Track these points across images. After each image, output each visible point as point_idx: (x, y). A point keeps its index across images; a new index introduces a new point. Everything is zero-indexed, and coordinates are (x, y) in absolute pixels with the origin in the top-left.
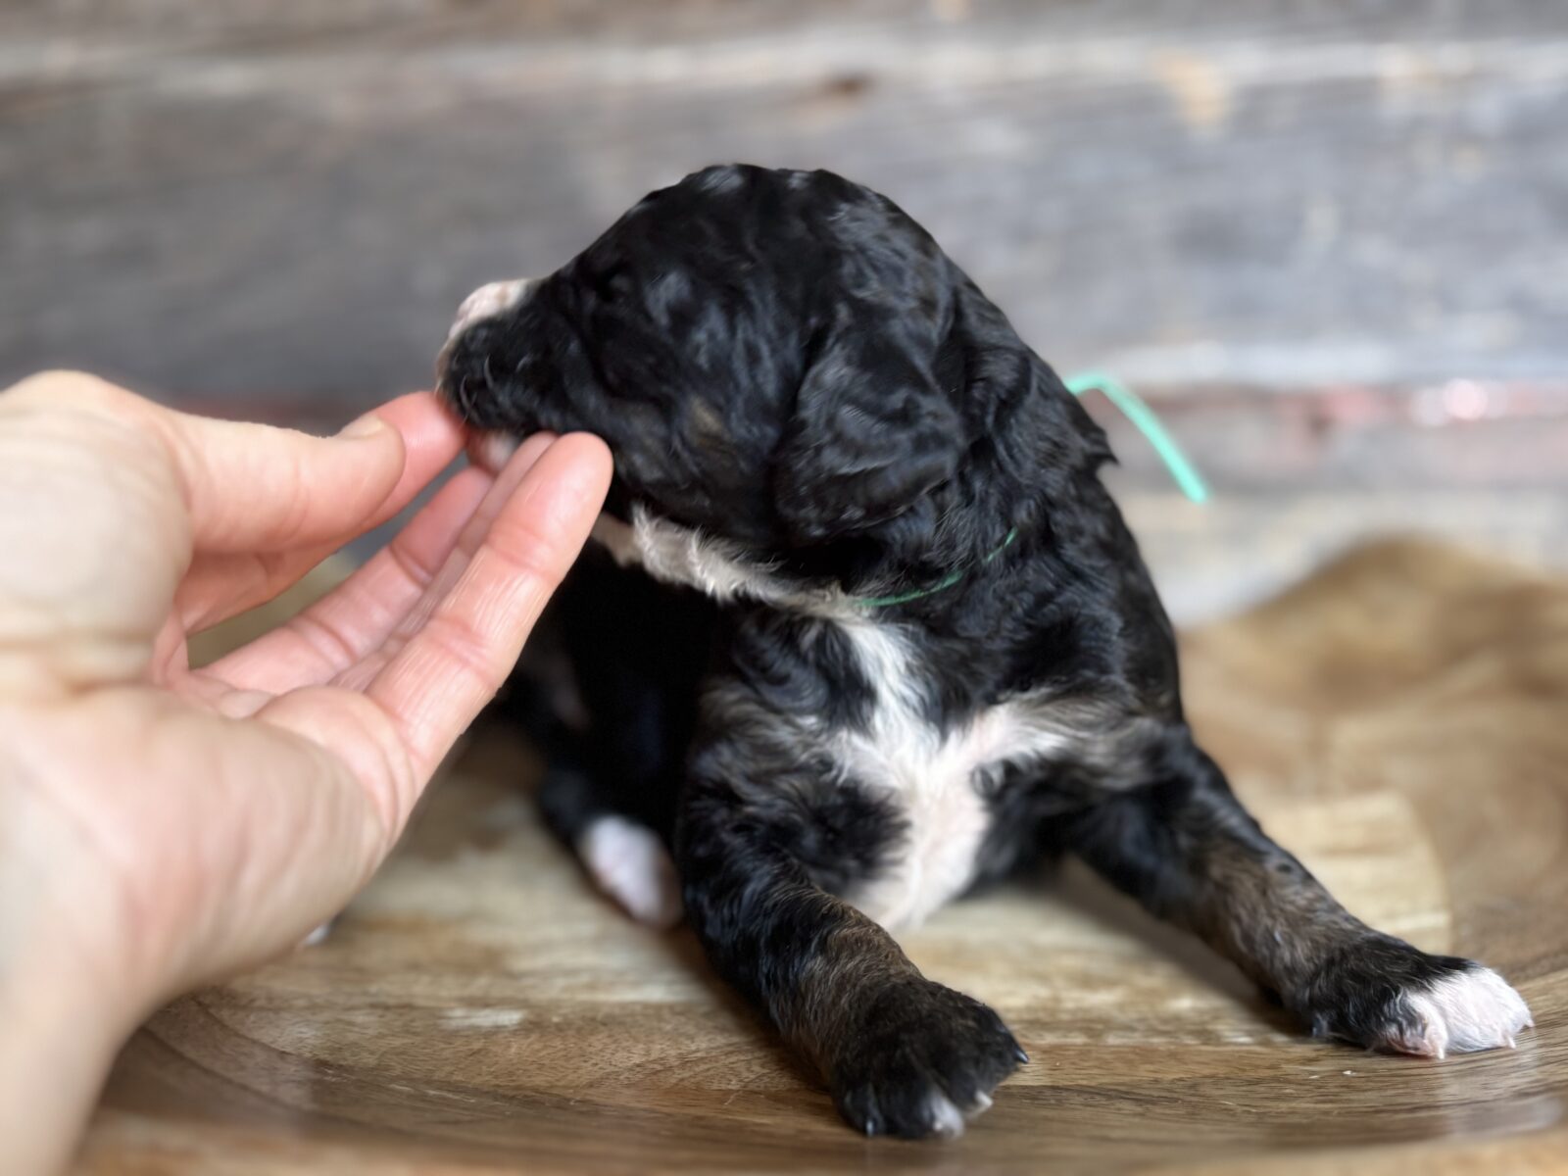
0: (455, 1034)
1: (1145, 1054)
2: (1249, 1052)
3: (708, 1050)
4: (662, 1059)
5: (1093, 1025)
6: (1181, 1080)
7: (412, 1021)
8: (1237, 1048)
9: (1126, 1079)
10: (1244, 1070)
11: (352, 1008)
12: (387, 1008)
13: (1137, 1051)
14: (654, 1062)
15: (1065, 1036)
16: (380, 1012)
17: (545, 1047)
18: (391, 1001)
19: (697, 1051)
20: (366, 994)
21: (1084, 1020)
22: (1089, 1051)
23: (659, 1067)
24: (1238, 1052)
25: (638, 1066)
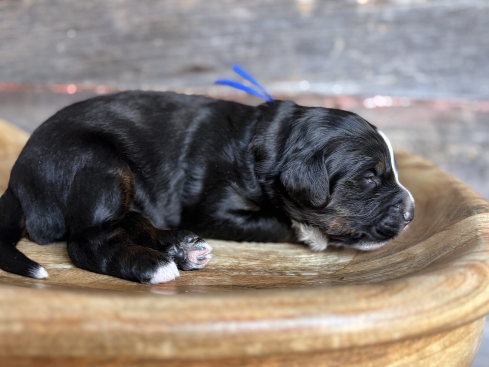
1: (263, 278)
2: (293, 278)
5: (248, 270)
6: (271, 284)
8: (289, 276)
9: (255, 283)
10: (291, 282)
13: (261, 277)
15: (240, 273)
21: (247, 269)
22: (246, 277)
24: (290, 277)
25: (106, 279)
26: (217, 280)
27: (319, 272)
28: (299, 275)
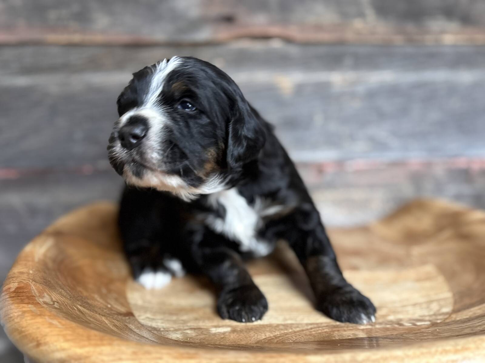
0: (215, 334)
1: (387, 329)
3: (280, 334)
4: (270, 337)
6: (398, 334)
7: (203, 331)
9: (385, 335)
11: (185, 330)
12: (195, 329)
14: (268, 337)
16: (193, 330)
17: (239, 336)
18: (195, 327)
19: (277, 335)
20: (187, 326)
23: (270, 339)
24: (409, 327)
25: (265, 338)
26: (353, 334)
27: (430, 321)
28: (415, 325)
